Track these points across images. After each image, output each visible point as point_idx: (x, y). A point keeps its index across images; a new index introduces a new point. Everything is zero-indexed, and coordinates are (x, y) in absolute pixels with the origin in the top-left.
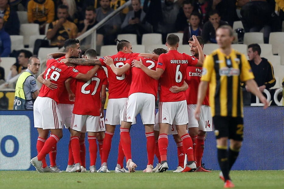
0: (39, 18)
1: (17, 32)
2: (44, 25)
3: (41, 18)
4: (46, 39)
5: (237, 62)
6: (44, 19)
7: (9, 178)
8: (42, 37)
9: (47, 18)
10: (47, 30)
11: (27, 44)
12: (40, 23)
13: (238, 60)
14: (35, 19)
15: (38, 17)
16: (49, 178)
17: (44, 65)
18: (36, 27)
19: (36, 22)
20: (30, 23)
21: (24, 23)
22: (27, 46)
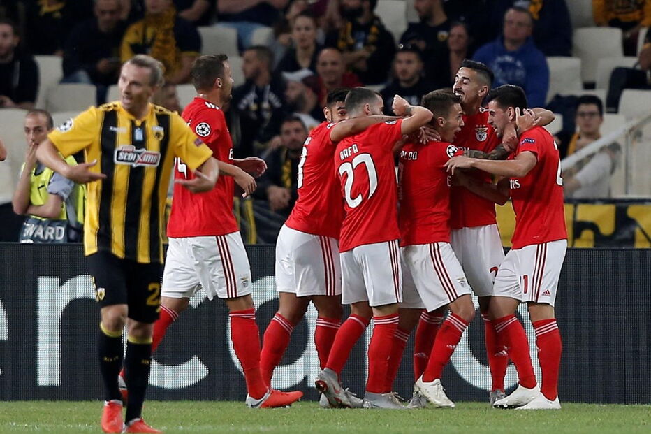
0: (621, 13)
1: (565, 48)
2: (634, 31)
3: (627, 13)
4: (639, 67)
5: (158, 134)
6: (636, 15)
7: (539, 421)
8: (630, 62)
9: (642, 14)
10: (641, 45)
11: (589, 79)
12: (625, 27)
13: (161, 130)
14: (612, 15)
15: (619, 11)
16: (642, 422)
17: (633, 133)
18: (614, 37)
19: (613, 23)
20: (599, 25)
21: (585, 24)
22: (590, 86)
